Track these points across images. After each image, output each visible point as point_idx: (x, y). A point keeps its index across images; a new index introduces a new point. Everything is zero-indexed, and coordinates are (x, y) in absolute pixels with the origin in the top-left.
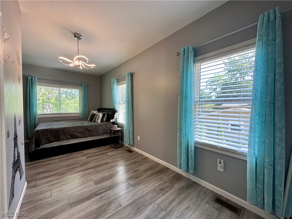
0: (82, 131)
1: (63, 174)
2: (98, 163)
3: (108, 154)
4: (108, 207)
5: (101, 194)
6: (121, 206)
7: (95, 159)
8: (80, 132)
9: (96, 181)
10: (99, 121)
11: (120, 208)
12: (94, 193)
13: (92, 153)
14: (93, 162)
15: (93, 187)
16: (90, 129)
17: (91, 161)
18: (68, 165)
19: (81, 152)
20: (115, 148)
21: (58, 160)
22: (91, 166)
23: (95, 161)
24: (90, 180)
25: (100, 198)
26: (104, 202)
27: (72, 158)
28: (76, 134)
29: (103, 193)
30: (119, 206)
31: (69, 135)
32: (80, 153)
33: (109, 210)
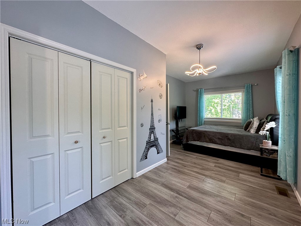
0: (221, 138)
1: (185, 166)
2: (217, 175)
3: (240, 175)
4: (170, 206)
5: (180, 195)
6: (175, 215)
7: (220, 171)
8: (219, 138)
9: (191, 185)
10: (253, 131)
11: (172, 216)
12: (179, 191)
13: (225, 165)
14: (213, 172)
15: (184, 187)
16: (231, 138)
17: (213, 170)
18: (195, 163)
19: (218, 159)
20: (261, 175)
21: (195, 157)
22: (206, 174)
23: (215, 172)
24: (190, 181)
25: (176, 196)
26: (174, 201)
27: (204, 160)
28: (215, 139)
29: (182, 196)
30: (174, 214)
31: (208, 138)
32: (216, 160)
33: (167, 207)
